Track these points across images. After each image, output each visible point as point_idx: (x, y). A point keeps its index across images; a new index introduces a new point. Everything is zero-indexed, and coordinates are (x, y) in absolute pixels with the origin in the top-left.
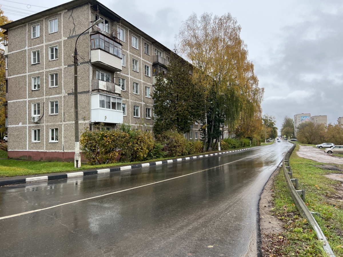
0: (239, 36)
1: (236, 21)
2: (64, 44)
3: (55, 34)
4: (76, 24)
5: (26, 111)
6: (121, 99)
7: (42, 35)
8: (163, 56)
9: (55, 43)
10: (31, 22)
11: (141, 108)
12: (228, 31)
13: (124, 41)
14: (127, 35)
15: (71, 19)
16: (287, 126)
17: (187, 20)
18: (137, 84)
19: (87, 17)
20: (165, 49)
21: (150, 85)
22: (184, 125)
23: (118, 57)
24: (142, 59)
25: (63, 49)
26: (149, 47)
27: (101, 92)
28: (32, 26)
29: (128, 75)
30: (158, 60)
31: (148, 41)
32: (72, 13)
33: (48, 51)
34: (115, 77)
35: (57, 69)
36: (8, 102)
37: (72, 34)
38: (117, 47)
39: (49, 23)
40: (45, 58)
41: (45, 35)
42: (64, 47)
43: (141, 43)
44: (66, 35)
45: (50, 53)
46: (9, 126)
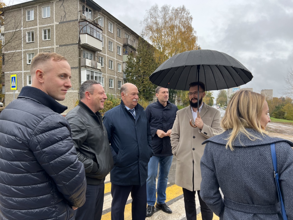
0: (191, 25)
1: (189, 12)
2: (56, 27)
3: (48, 19)
4: (66, 12)
5: (22, 81)
6: (101, 74)
7: (36, 19)
8: (131, 39)
9: (48, 26)
10: (25, 7)
11: (114, 81)
12: (182, 20)
13: (103, 26)
14: (105, 22)
15: (62, 7)
16: (221, 96)
17: (150, 10)
18: (112, 61)
19: (76, 7)
20: (132, 33)
21: (121, 62)
22: (149, 95)
23: (100, 40)
24: (115, 41)
25: (55, 31)
26: (121, 31)
27: (87, 68)
28: (27, 11)
29: (105, 54)
30: (127, 42)
31: (120, 26)
32: (63, 2)
33: (42, 33)
34: (96, 55)
35: (50, 48)
36: (5, 73)
37: (63, 20)
38: (99, 32)
39: (42, 9)
40: (39, 39)
41: (39, 19)
42: (56, 30)
43: (115, 28)
44: (58, 20)
45: (43, 35)
46: (6, 93)
